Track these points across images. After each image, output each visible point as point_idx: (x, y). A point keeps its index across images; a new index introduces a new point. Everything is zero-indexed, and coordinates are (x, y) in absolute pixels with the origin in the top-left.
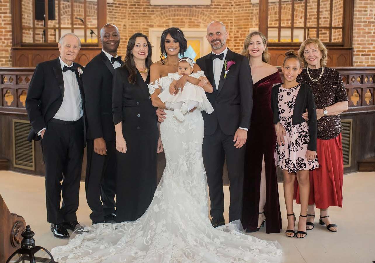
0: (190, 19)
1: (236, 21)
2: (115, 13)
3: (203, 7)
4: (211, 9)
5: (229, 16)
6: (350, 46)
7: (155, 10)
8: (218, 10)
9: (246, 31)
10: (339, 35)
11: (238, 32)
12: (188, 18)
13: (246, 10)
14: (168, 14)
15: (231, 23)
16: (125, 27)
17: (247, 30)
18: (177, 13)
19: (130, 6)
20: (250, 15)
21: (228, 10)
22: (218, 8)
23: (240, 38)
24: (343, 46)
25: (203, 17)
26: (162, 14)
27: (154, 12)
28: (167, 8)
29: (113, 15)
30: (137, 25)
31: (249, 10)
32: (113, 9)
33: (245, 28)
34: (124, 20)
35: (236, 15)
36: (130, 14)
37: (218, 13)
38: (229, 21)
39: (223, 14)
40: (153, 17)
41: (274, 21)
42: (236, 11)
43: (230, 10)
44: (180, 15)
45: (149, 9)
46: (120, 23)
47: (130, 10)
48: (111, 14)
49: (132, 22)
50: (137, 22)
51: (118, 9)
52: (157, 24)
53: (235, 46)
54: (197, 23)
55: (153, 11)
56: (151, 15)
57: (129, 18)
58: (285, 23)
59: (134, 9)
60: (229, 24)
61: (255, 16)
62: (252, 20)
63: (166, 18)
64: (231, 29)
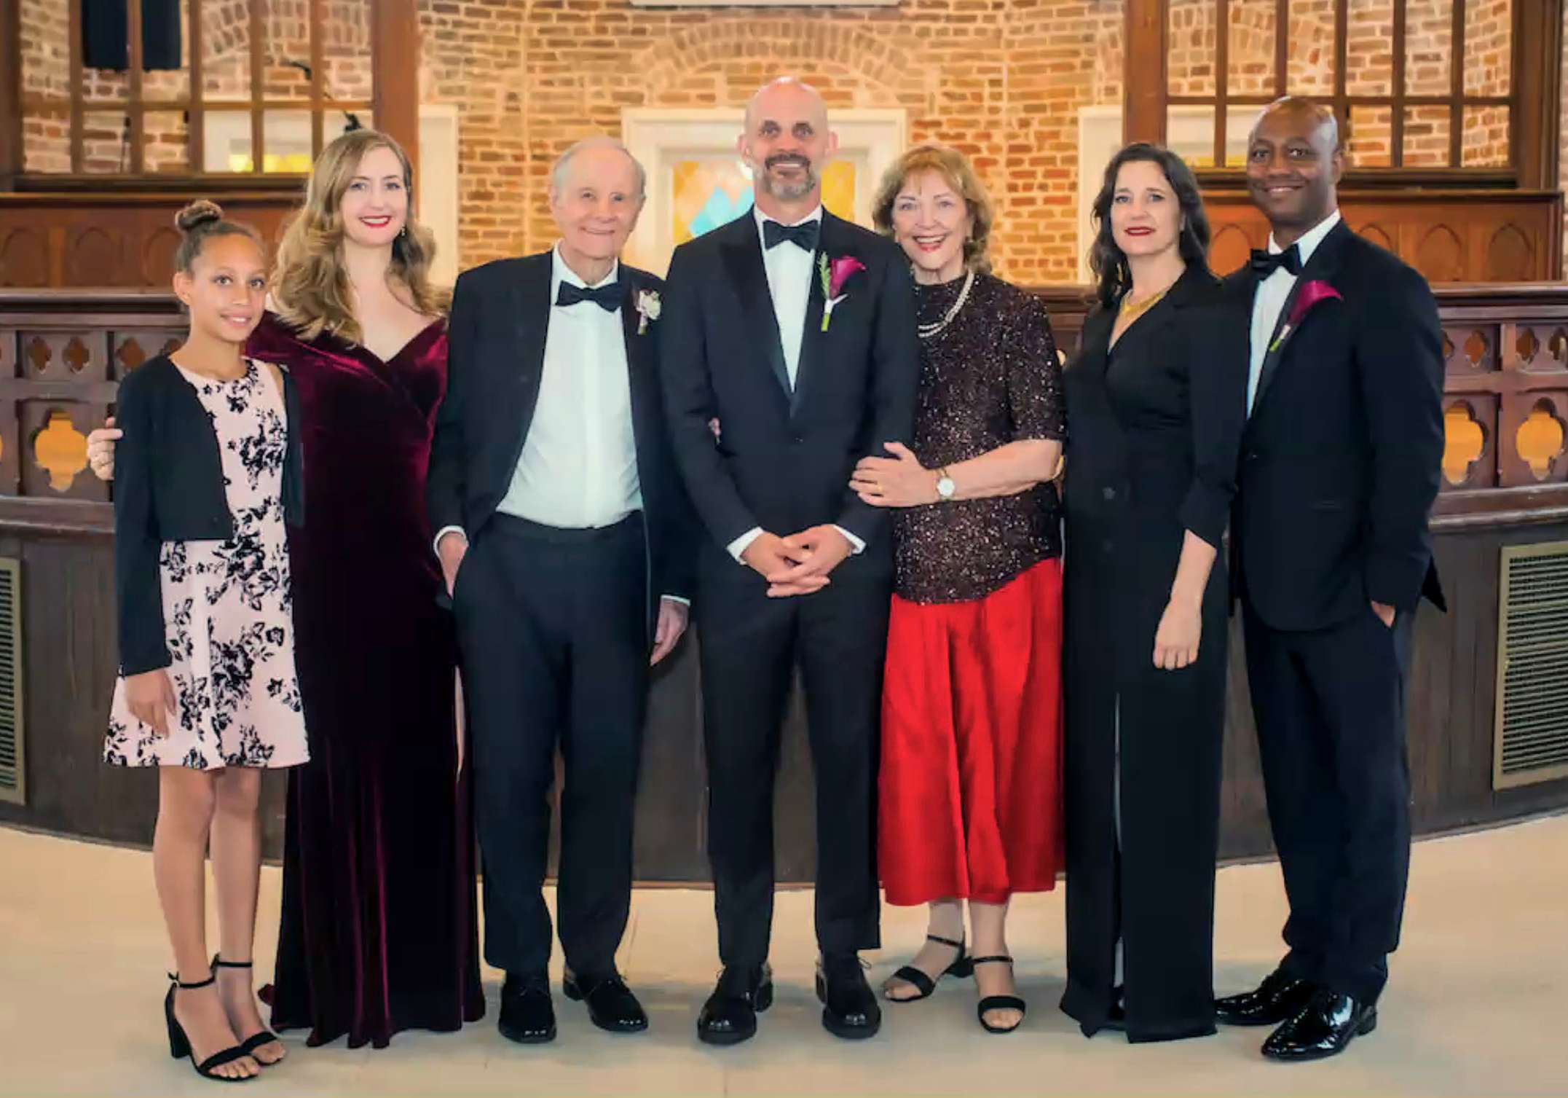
0: (810, 67)
1: (1019, 76)
2: (471, 38)
3: (866, 12)
4: (905, 23)
5: (986, 51)
6: (1548, 185)
7: (648, 26)
8: (934, 26)
9: (1059, 121)
10: (1493, 135)
11: (1024, 124)
12: (801, 60)
13: (1060, 27)
14: (707, 45)
15: (995, 83)
16: (512, 104)
17: (1068, 115)
18: (749, 37)
19: (538, 10)
20: (1082, 47)
21: (980, 24)
22: (935, 18)
23: (1035, 154)
24: (1512, 183)
25: (868, 56)
26: (681, 45)
27: (647, 38)
28: (702, 19)
29: (458, 48)
30: (569, 97)
31: (1074, 26)
32: (457, 24)
33: (1055, 107)
34: (509, 72)
35: (1017, 49)
36: (536, 43)
37: (933, 38)
38: (986, 78)
39: (955, 44)
40: (639, 56)
41: (1189, 71)
42: (1015, 31)
43: (990, 26)
44: (763, 49)
45: (622, 24)
46: (489, 85)
47: (537, 25)
48: (451, 43)
49: (548, 83)
50: (568, 82)
51: (483, 21)
52: (662, 87)
53: (1012, 188)
54: (843, 83)
55: (642, 31)
56: (632, 51)
57: (530, 63)
58: (1242, 84)
59: (554, 23)
60: (987, 90)
61: (1104, 51)
62: (1088, 71)
63: (701, 65)
64: (994, 110)
